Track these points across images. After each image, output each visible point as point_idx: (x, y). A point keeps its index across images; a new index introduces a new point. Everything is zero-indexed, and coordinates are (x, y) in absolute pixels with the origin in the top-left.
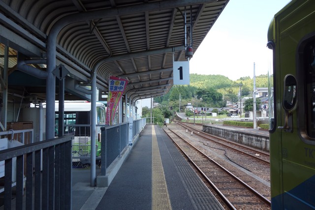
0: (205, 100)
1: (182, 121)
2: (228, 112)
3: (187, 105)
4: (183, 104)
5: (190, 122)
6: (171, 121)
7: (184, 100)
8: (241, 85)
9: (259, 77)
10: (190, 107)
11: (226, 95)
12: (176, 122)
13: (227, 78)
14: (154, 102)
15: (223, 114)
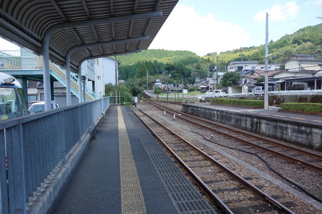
0: (174, 77)
1: (151, 99)
2: (199, 88)
3: (155, 82)
4: (151, 81)
5: (160, 100)
6: (139, 99)
7: (152, 77)
8: (209, 61)
9: (226, 53)
10: (159, 84)
11: (194, 72)
12: (144, 100)
13: (195, 54)
14: (119, 79)
15: (193, 91)
